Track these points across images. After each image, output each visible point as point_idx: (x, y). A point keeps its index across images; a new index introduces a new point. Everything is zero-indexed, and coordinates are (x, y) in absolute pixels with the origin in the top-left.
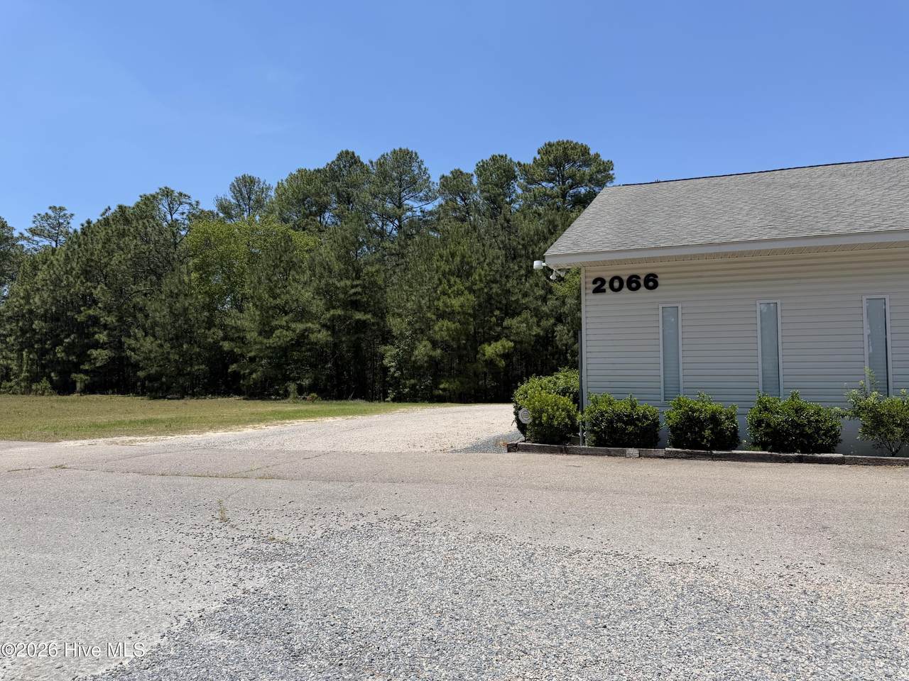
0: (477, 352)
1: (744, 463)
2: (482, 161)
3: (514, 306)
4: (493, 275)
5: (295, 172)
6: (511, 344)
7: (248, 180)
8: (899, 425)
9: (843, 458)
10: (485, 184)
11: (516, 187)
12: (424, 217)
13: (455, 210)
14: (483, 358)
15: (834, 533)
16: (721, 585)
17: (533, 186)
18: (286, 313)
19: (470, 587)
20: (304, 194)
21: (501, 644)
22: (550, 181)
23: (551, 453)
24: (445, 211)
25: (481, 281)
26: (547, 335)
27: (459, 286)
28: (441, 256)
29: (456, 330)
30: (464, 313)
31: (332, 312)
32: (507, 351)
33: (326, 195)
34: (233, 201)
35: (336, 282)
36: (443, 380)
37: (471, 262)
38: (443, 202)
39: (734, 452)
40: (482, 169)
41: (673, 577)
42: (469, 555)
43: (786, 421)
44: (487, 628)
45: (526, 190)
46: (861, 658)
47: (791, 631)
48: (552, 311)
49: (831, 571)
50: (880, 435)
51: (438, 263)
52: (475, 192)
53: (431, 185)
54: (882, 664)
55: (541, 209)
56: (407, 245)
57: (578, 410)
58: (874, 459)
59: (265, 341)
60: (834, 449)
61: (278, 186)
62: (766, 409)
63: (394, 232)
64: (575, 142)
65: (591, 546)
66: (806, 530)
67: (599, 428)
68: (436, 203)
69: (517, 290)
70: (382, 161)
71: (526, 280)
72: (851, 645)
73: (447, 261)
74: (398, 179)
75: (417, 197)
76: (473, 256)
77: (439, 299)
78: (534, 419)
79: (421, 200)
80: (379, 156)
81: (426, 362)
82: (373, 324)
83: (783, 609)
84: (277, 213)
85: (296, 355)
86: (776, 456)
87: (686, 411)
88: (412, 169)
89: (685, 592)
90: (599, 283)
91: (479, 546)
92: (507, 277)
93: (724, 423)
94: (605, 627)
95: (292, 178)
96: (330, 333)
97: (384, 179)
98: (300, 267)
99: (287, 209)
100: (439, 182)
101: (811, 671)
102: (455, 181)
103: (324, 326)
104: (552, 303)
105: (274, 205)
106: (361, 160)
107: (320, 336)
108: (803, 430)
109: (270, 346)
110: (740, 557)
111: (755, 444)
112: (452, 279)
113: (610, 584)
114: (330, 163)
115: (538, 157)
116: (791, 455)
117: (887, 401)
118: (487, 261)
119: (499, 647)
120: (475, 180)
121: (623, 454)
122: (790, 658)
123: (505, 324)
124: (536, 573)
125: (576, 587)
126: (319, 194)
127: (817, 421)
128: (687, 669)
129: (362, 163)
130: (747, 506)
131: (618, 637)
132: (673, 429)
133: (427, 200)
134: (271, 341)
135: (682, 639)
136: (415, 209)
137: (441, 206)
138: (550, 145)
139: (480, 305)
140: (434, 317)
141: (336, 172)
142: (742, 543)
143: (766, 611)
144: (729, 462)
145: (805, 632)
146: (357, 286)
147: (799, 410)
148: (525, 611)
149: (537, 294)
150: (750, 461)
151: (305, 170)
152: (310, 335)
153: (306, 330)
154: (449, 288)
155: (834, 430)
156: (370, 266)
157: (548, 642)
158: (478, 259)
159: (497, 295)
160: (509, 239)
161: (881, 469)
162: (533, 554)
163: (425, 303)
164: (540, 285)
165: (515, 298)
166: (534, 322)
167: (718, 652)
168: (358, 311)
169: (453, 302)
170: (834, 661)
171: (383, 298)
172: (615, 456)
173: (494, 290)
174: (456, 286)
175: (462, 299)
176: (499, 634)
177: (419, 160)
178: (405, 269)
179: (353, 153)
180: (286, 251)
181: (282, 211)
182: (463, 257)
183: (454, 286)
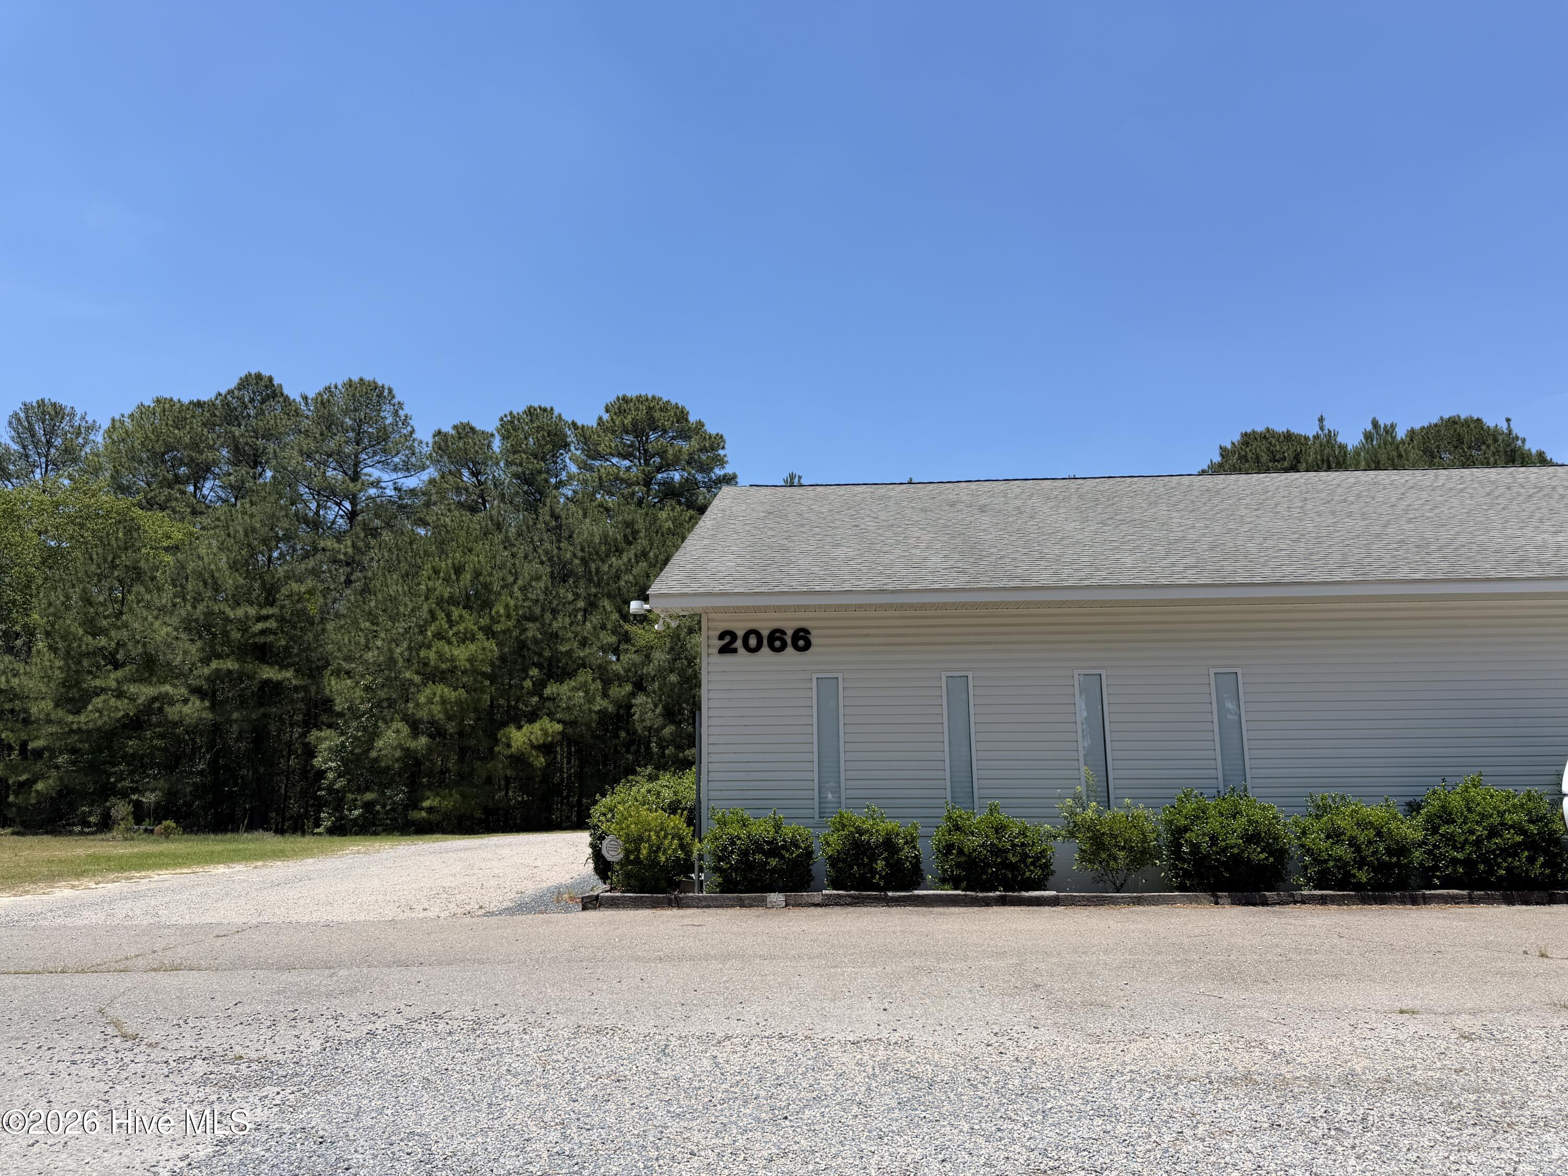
0: (496, 741)
1: (931, 909)
2: (511, 413)
3: (564, 661)
4: (529, 608)
5: (148, 402)
6: (559, 727)
7: (50, 409)
8: (1123, 848)
9: (1057, 897)
10: (515, 452)
11: (567, 460)
12: (400, 498)
13: (458, 490)
14: (508, 752)
15: (1047, 991)
16: (919, 1060)
17: (597, 463)
18: (117, 666)
19: (591, 1092)
20: (166, 444)
21: (658, 1149)
22: (624, 457)
23: (653, 907)
24: (442, 494)
25: (508, 616)
26: (618, 710)
27: (469, 622)
28: (436, 572)
29: (459, 702)
30: (475, 671)
31: (214, 664)
32: (550, 739)
33: (211, 448)
34: (14, 447)
35: (228, 610)
36: (428, 793)
37: (491, 583)
38: (436, 475)
39: (916, 892)
40: (509, 426)
41: (859, 1056)
42: (573, 1055)
43: (983, 845)
44: (634, 1134)
45: (584, 466)
46: (1079, 1119)
47: (1005, 1101)
48: (630, 670)
49: (1045, 1035)
50: (1101, 863)
51: (430, 584)
52: (497, 464)
53: (416, 444)
54: (1101, 1122)
55: (611, 501)
56: (368, 546)
57: (693, 836)
58: (1093, 897)
59: (70, 718)
60: (1045, 886)
61: (114, 427)
62: (957, 828)
63: (340, 521)
64: (665, 399)
65: (744, 1030)
66: (1016, 990)
67: (727, 863)
68: (425, 476)
69: (570, 635)
70: (325, 397)
71: (585, 616)
72: (1069, 1108)
73: (447, 580)
74: (353, 430)
75: (388, 464)
76: (495, 572)
77: (429, 647)
78: (628, 852)
79: (396, 469)
80: (321, 388)
81: (397, 760)
82: (296, 689)
83: (993, 1079)
84: (107, 475)
85: (132, 745)
86: (972, 897)
87: (851, 832)
88: (382, 414)
89: (877, 1072)
90: (727, 639)
91: (584, 1042)
92: (554, 612)
93: (902, 849)
94: (786, 1118)
95: (143, 411)
96: (207, 704)
97: (329, 428)
98: (153, 579)
99: (129, 469)
100: (430, 441)
101: (1028, 1136)
102: (462, 441)
103: (197, 691)
104: (629, 657)
105: (101, 460)
106: (286, 391)
107: (186, 709)
108: (1006, 858)
109: (79, 729)
110: (938, 1028)
111: (944, 881)
112: (456, 613)
113: (781, 1071)
114: (224, 392)
115: (606, 417)
116: (991, 894)
117: (1108, 815)
118: (520, 582)
119: (657, 1153)
120: (497, 444)
121: (762, 903)
122: (1005, 1126)
123: (548, 691)
124: (677, 1068)
125: (738, 1078)
126: (198, 446)
127: (1023, 844)
128: (891, 1150)
129: (286, 399)
130: (941, 965)
131: (805, 1127)
132: (833, 861)
133: (408, 470)
134: (83, 718)
135: (881, 1121)
136: (383, 485)
137: (432, 481)
138: (626, 400)
139: (503, 658)
140: (417, 679)
141: (236, 409)
142: (939, 1011)
143: (974, 1083)
144: (910, 908)
145: (1020, 1100)
146: (266, 618)
147: (999, 829)
148: (678, 1111)
149: (605, 642)
150: (940, 906)
151: (171, 400)
152: (167, 709)
153: (154, 699)
154: (450, 627)
155: (1045, 857)
156: (296, 582)
157: (718, 1141)
158: (503, 579)
159: (536, 641)
160: (559, 548)
161: (1103, 911)
162: (666, 1046)
163: (401, 654)
164: (609, 627)
165: (568, 648)
166: (598, 690)
167: (925, 1130)
168: (268, 663)
169: (456, 653)
170: (1051, 1125)
171: (318, 641)
172: (751, 906)
173: (530, 634)
174: (463, 625)
175: (472, 647)
176: (652, 1139)
177: (395, 401)
178: (363, 590)
179: (271, 379)
180: (126, 549)
181: (117, 472)
182: (477, 574)
183: (458, 623)
